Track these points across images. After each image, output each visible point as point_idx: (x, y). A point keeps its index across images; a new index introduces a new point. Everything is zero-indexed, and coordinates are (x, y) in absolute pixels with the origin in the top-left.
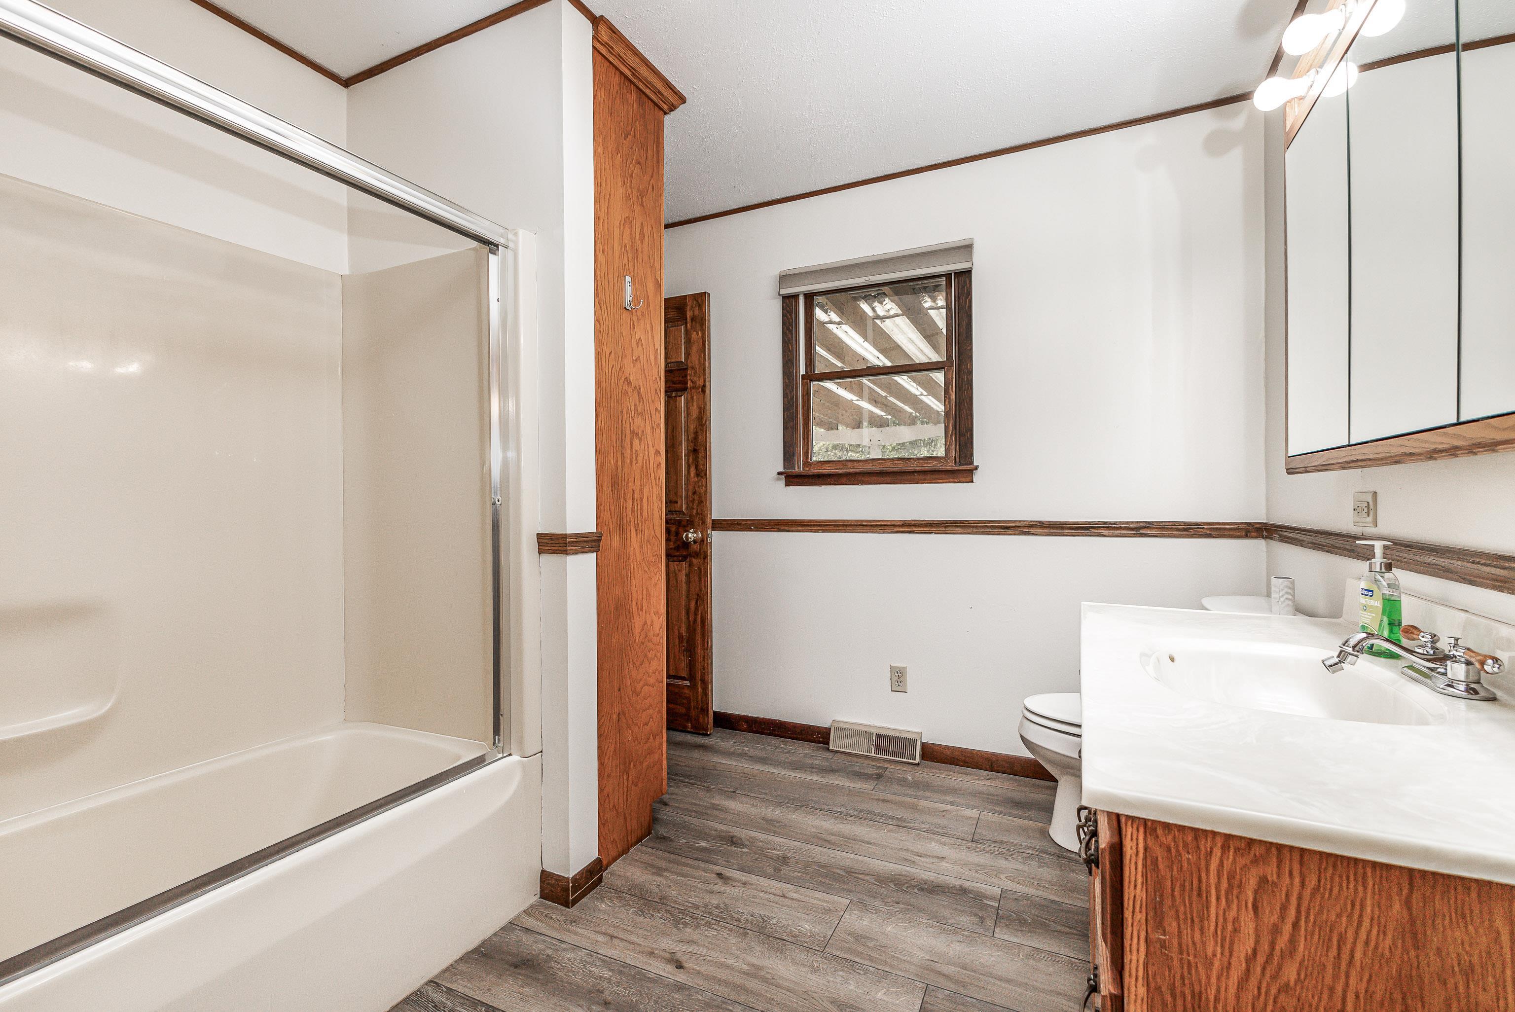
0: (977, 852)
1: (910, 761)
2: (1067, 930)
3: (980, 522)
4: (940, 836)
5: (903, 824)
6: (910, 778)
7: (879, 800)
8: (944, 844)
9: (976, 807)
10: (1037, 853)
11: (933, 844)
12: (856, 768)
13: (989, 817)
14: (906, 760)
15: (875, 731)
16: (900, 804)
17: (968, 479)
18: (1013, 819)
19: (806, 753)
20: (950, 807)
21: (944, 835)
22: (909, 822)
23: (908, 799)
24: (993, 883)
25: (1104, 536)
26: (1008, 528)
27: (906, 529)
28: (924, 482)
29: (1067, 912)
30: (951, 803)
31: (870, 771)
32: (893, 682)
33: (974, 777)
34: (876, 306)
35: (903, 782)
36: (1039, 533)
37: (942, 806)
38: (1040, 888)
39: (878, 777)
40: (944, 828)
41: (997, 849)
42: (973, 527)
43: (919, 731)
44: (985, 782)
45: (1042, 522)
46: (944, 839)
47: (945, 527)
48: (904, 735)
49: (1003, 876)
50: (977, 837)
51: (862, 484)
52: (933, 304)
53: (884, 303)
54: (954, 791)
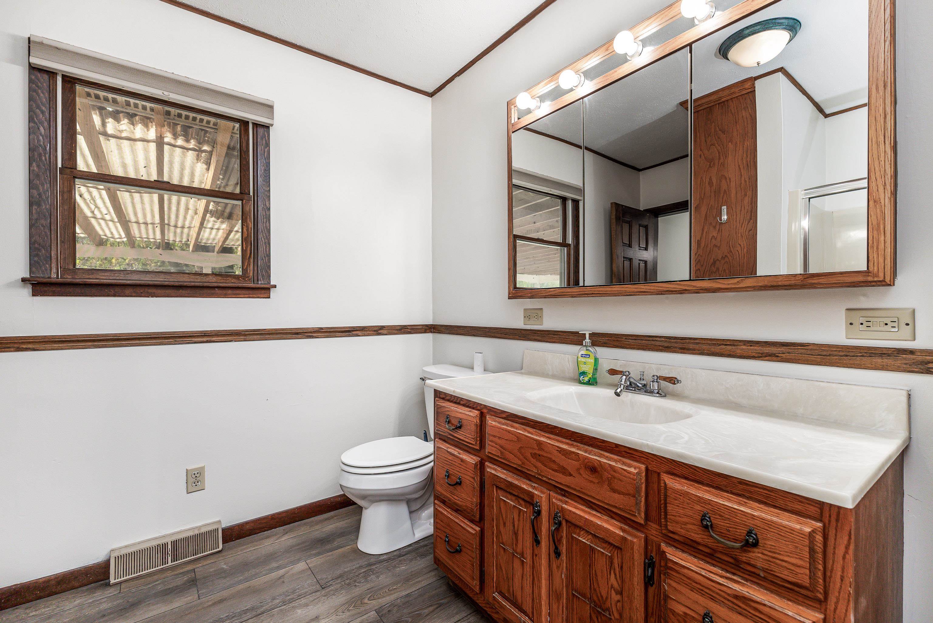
0: (334, 594)
1: (213, 551)
2: (431, 609)
3: (276, 330)
4: (297, 601)
5: (259, 612)
6: (225, 566)
7: (215, 604)
8: (307, 605)
9: (299, 560)
10: (367, 569)
11: (299, 611)
12: (160, 588)
13: (315, 562)
14: (209, 552)
15: (169, 540)
16: (240, 595)
17: (265, 295)
18: (330, 553)
19: (79, 605)
20: (281, 572)
21: (300, 597)
22: (262, 606)
23: (241, 587)
24: (365, 610)
25: (359, 336)
26: (297, 334)
27: (205, 339)
28: (225, 296)
29: (421, 595)
30: (279, 568)
31: (179, 581)
32: (189, 484)
33: (275, 538)
34: (109, 122)
35: (222, 574)
36: (319, 336)
37: (274, 575)
38: (392, 592)
39: (193, 583)
40: (294, 592)
41: (343, 583)
42: (269, 334)
43: (217, 519)
44: (286, 537)
45: (322, 328)
46: (303, 601)
47: (245, 335)
48: (203, 530)
49: (366, 601)
50: (322, 582)
51: (152, 297)
52: (173, 142)
53: (122, 122)
54: (271, 557)
